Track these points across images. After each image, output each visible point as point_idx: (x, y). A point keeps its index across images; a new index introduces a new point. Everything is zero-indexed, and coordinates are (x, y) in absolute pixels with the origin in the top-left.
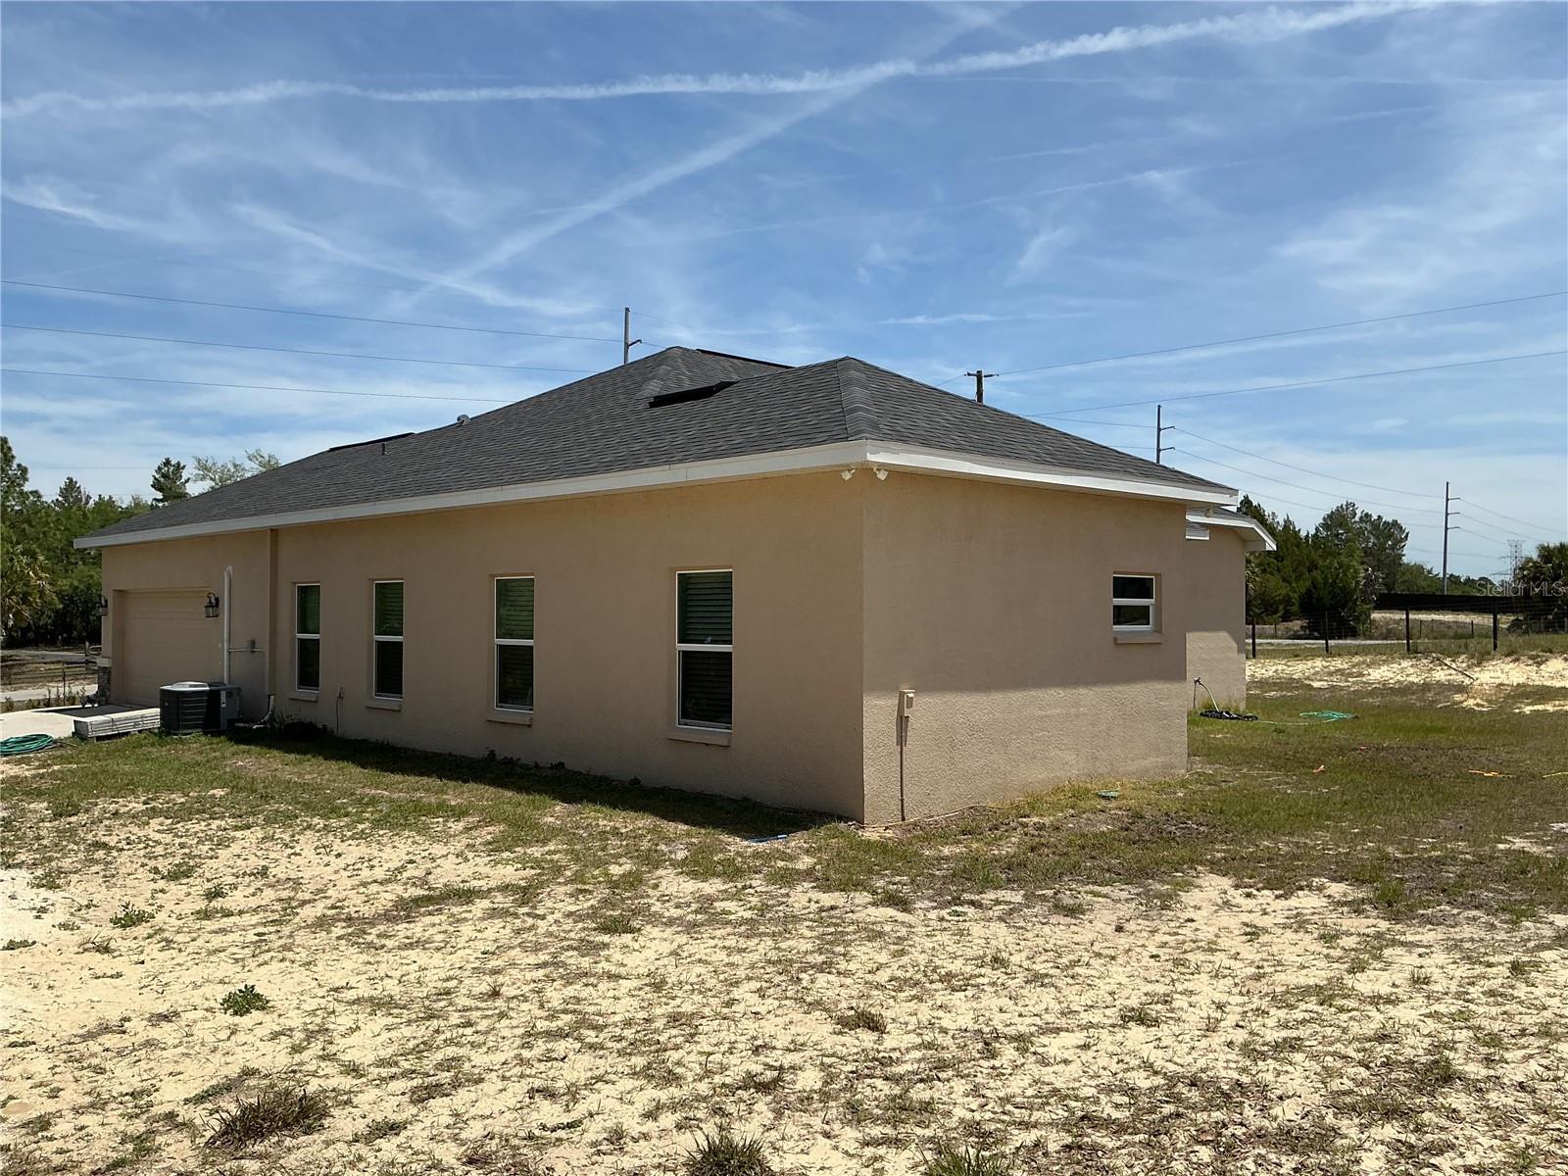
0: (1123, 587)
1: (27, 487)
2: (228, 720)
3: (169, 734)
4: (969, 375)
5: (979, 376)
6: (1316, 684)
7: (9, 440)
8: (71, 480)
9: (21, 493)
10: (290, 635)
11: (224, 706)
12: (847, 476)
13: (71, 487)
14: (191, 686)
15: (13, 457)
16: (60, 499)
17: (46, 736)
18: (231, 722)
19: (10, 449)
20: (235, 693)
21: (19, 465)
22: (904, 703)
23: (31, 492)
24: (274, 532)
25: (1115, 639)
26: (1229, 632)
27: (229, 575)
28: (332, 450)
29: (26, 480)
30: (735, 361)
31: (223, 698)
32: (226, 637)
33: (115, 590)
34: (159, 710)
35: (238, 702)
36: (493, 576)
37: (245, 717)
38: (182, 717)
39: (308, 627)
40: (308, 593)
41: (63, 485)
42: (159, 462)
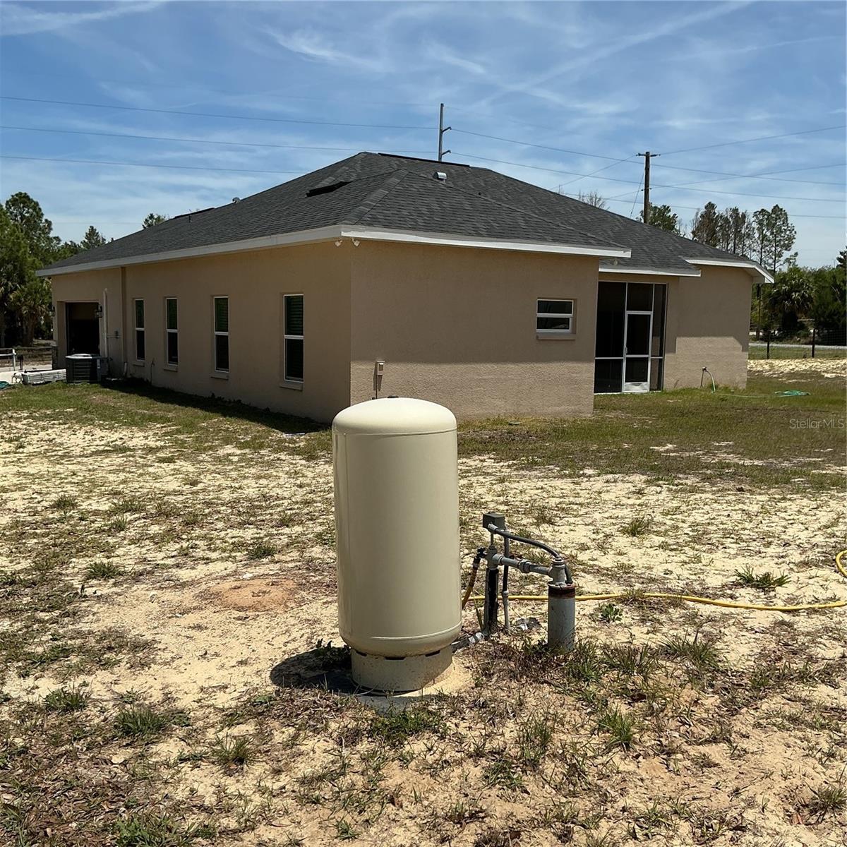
1: (52, 235)
2: (102, 376)
3: (68, 382)
4: (640, 155)
5: (648, 156)
6: (826, 375)
7: (40, 204)
8: (92, 227)
9: (48, 238)
10: (133, 329)
11: (99, 368)
12: (338, 244)
13: (92, 233)
14: (84, 356)
15: (42, 214)
16: (86, 241)
17: (5, 382)
18: (103, 377)
19: (40, 209)
20: (105, 361)
21: (46, 220)
22: (378, 368)
23: (55, 238)
24: (123, 268)
25: (537, 337)
26: (735, 337)
27: (106, 294)
28: (176, 217)
29: (51, 229)
30: (402, 160)
31: (98, 363)
32: (105, 329)
33: (58, 302)
34: (65, 370)
35: (107, 366)
36: (213, 296)
37: (110, 374)
38: (75, 373)
39: (140, 324)
40: (140, 305)
41: (88, 232)
42: (147, 216)
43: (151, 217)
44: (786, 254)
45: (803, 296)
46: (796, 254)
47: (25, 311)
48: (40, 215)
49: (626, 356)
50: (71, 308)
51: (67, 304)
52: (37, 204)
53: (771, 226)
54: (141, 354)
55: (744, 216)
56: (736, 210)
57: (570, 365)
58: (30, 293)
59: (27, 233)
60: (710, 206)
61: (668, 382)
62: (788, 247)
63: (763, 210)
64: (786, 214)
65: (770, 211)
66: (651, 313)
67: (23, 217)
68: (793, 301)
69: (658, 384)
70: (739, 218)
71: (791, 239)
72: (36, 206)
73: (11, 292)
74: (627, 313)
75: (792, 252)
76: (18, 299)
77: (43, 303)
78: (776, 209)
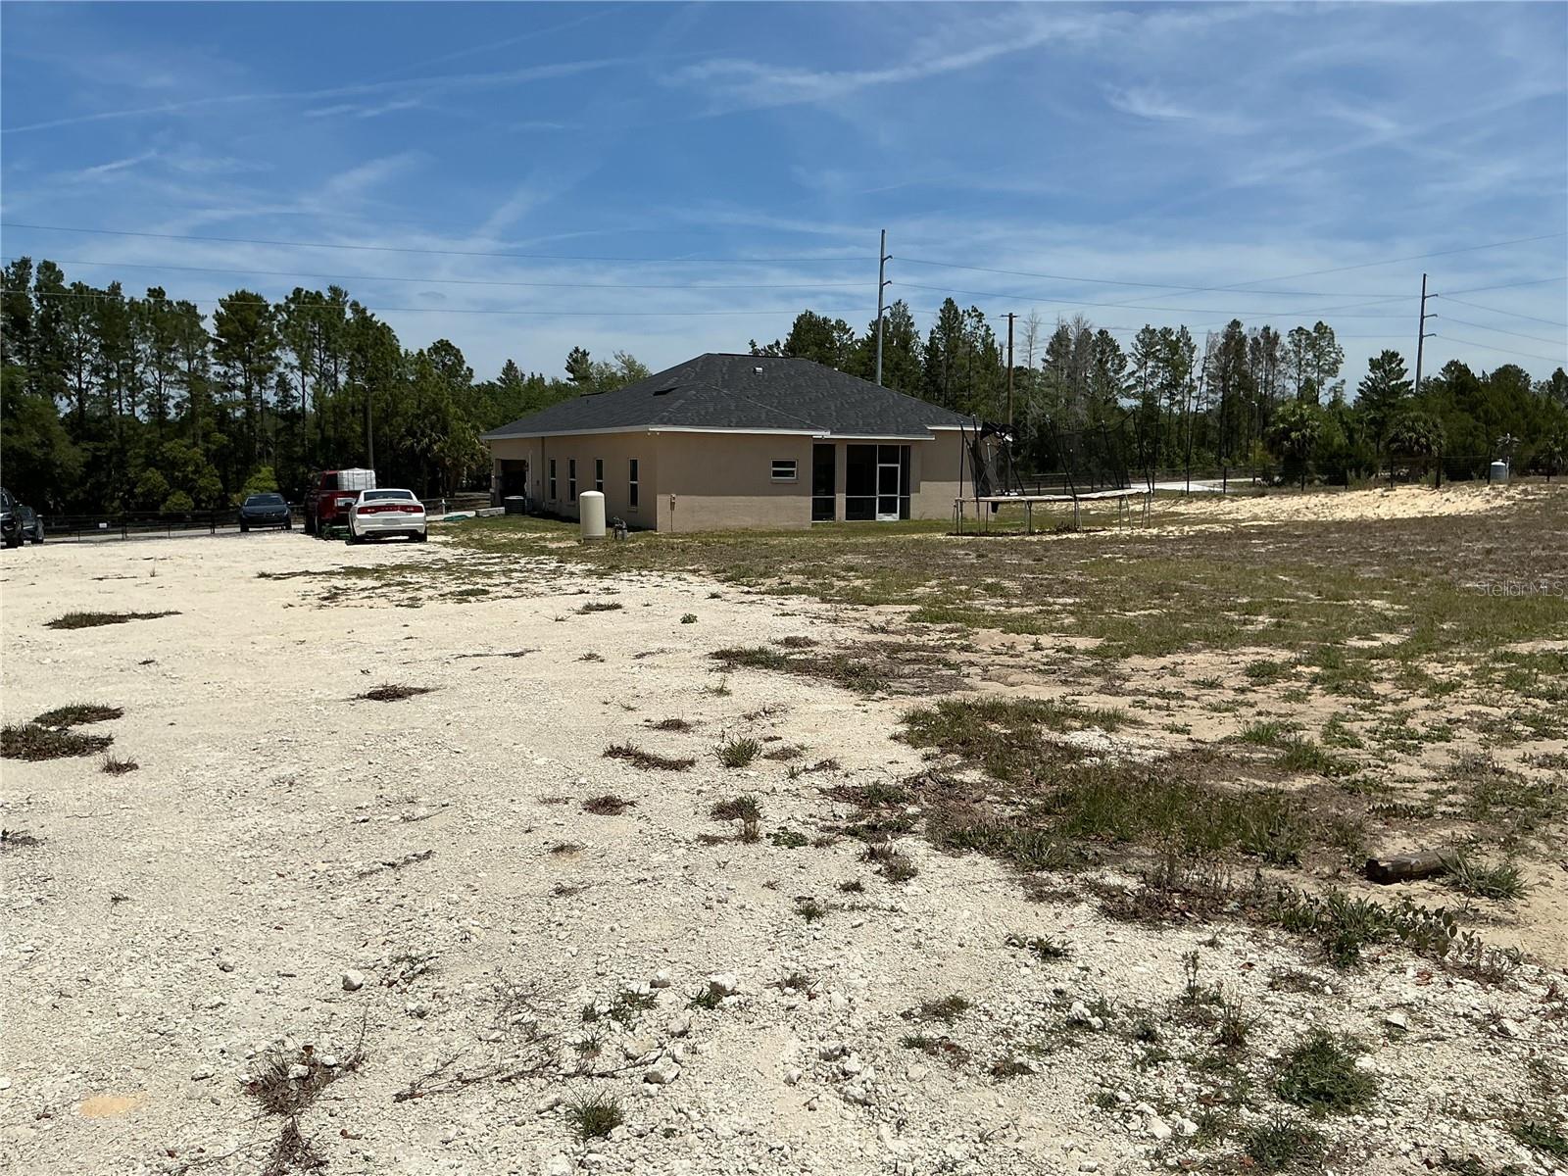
0: (776, 464)
1: (472, 382)
2: (529, 510)
3: (507, 515)
8: (510, 361)
9: (469, 385)
10: (549, 478)
11: (526, 505)
12: (649, 434)
13: (510, 368)
14: (517, 498)
16: (503, 377)
17: (466, 516)
19: (461, 355)
20: (530, 500)
21: (467, 367)
22: (672, 498)
23: (475, 383)
24: (543, 438)
25: (773, 481)
27: (531, 454)
29: (471, 375)
31: (526, 502)
32: (530, 479)
33: (496, 459)
34: (504, 507)
35: (531, 504)
37: (534, 509)
38: (512, 509)
39: (553, 475)
40: (553, 462)
41: (505, 366)
42: (571, 350)
43: (577, 350)
44: (1330, 382)
45: (1304, 436)
46: (1344, 381)
47: (448, 462)
48: (461, 362)
49: (878, 495)
50: (505, 464)
51: (502, 461)
52: (458, 351)
53: (1313, 345)
54: (554, 496)
55: (1277, 336)
56: (1267, 329)
57: (794, 497)
58: (453, 445)
59: (449, 382)
60: (1236, 324)
61: (914, 514)
62: (1333, 371)
63: (1300, 328)
64: (1332, 333)
65: (1311, 330)
66: (899, 466)
67: (444, 365)
68: (1292, 440)
69: (905, 514)
70: (1270, 339)
71: (1337, 362)
72: (457, 354)
73: (435, 443)
74: (878, 465)
75: (1338, 380)
76: (441, 450)
77: (466, 454)
78: (1319, 327)
